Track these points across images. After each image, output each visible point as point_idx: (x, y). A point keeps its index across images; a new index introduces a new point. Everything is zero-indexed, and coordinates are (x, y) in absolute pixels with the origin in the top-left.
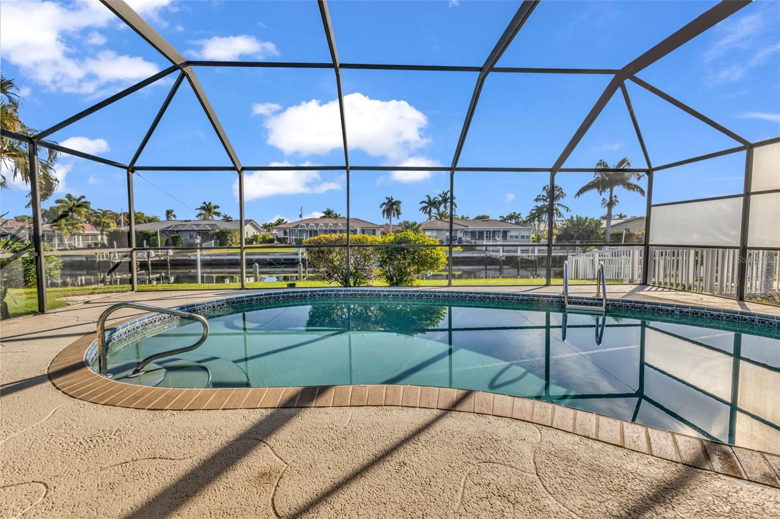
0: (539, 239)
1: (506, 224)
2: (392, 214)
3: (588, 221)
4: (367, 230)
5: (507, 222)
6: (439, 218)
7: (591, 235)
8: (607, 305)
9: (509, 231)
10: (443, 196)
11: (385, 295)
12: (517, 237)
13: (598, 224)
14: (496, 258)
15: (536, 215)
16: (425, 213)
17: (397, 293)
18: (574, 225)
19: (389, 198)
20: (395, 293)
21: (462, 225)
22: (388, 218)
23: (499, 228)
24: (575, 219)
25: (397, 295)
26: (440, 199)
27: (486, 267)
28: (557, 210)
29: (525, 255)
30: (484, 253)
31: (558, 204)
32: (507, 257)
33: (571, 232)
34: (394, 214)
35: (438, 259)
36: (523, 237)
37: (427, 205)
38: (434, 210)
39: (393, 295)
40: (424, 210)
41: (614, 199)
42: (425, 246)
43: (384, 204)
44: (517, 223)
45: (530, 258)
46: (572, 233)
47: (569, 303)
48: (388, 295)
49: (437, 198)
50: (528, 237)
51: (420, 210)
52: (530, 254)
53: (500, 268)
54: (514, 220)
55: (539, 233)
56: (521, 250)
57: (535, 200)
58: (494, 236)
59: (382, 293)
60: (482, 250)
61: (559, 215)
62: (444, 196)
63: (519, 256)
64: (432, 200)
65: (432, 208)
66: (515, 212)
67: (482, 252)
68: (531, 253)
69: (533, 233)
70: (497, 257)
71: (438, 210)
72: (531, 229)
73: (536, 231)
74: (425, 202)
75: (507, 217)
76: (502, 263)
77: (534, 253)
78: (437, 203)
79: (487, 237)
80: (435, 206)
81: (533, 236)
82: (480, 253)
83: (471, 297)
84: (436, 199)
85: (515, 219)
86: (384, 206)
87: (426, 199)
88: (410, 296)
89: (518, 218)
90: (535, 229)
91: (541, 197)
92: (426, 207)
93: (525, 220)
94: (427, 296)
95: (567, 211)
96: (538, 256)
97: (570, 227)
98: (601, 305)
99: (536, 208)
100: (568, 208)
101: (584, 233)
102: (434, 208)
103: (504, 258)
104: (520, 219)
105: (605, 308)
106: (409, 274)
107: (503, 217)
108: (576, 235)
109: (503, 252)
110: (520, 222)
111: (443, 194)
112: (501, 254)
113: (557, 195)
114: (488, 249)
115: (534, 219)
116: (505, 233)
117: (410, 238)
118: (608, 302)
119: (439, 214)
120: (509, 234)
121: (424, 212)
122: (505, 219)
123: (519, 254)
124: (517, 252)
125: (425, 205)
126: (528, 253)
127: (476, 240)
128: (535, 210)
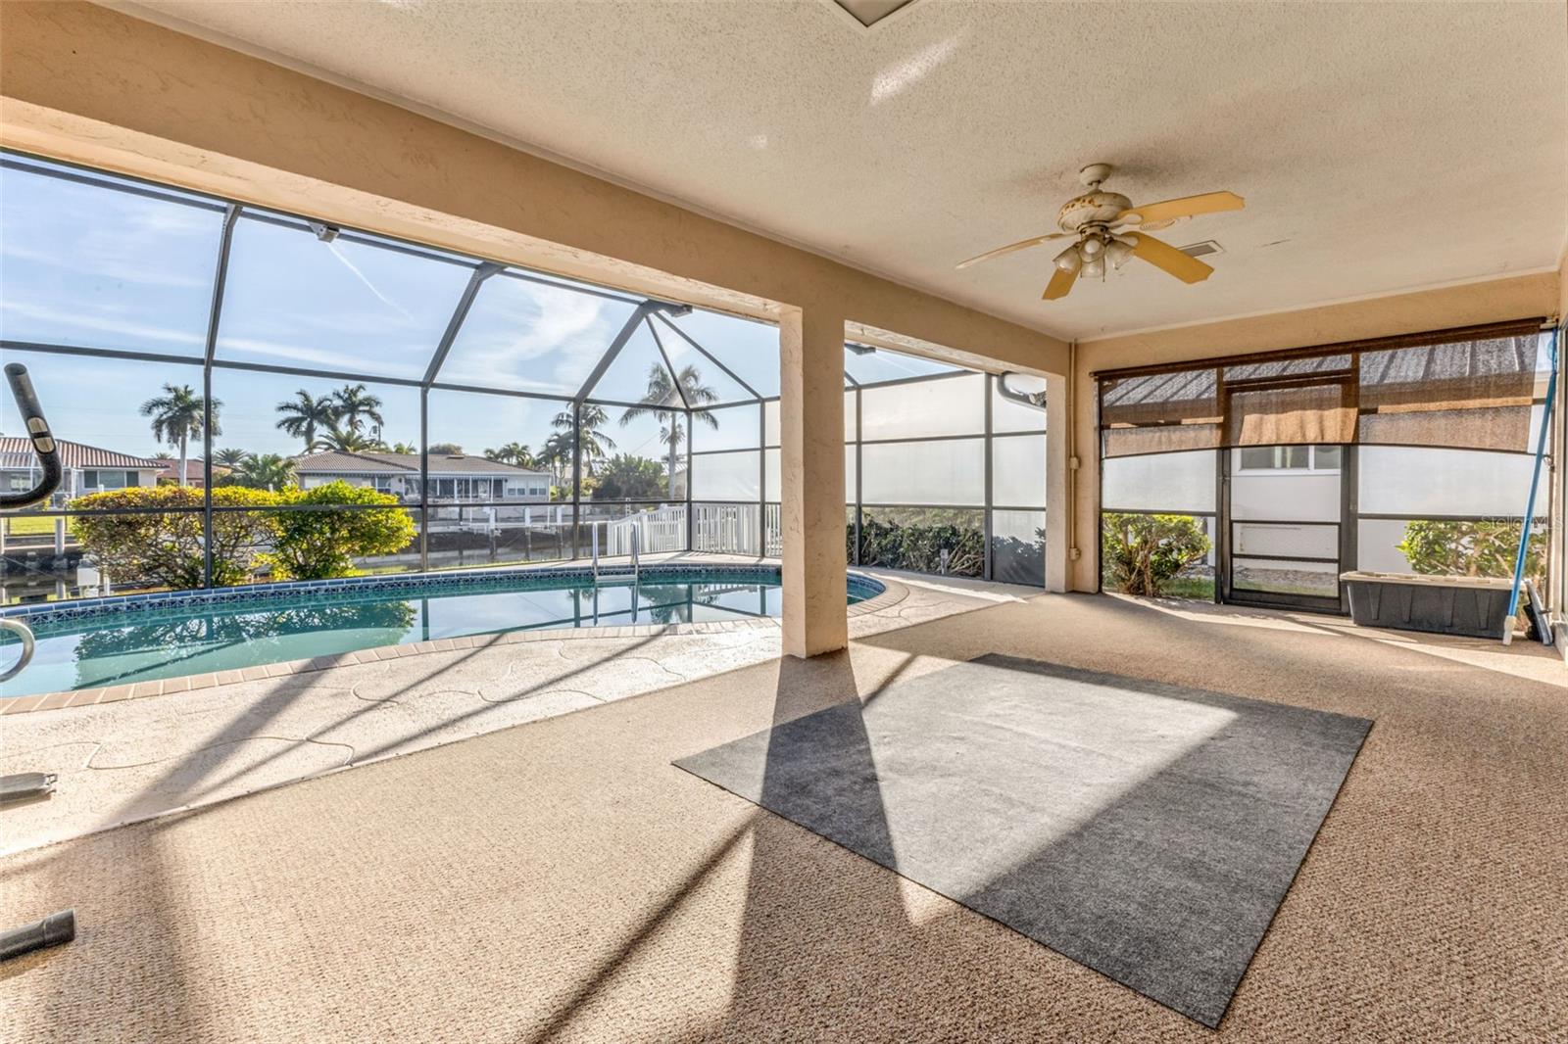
0: (563, 495)
1: (500, 465)
2: (189, 433)
3: (643, 464)
4: (102, 472)
5: (503, 463)
6: (338, 447)
7: (648, 489)
8: (641, 572)
9: (506, 481)
10: (346, 396)
11: (310, 592)
12: (522, 491)
13: (658, 469)
14: (481, 534)
15: (554, 452)
16: (296, 433)
17: (334, 586)
18: (621, 470)
19: (176, 390)
20: (330, 586)
21: (402, 466)
22: (176, 441)
23: (488, 473)
24: (623, 460)
25: (334, 590)
26: (338, 402)
27: (461, 553)
28: (592, 443)
29: (539, 526)
30: (455, 525)
31: (594, 433)
32: (504, 531)
33: (618, 481)
34: (195, 432)
35: (399, 529)
36: (533, 492)
37: (300, 415)
38: (321, 431)
39: (326, 590)
40: (290, 426)
41: (678, 430)
42: (374, 507)
43: (158, 403)
44: (521, 465)
45: (548, 531)
46: (619, 484)
47: (600, 574)
48: (316, 591)
49: (330, 400)
50: (543, 492)
51: (279, 426)
52: (548, 524)
53: (491, 553)
54: (515, 457)
55: (563, 485)
56: (531, 517)
57: (553, 423)
58: (475, 489)
59: (302, 589)
60: (451, 520)
61: (596, 451)
62: (350, 397)
63: (528, 528)
64: (315, 404)
65: (316, 424)
66: (517, 442)
67: (451, 522)
68: (551, 521)
69: (552, 484)
70: (485, 532)
71: (334, 428)
72: (548, 476)
73: (558, 481)
74: (295, 408)
75: (501, 452)
76: (494, 543)
77: (556, 521)
78: (330, 411)
79: (459, 492)
80: (322, 417)
81: (552, 489)
82: (448, 525)
83: (467, 581)
84: (328, 403)
85: (518, 457)
86: (157, 412)
87: (299, 401)
88: (360, 588)
89: (524, 454)
90: (556, 477)
91: (565, 418)
92: (299, 420)
93: (536, 458)
94: (392, 586)
95: (610, 445)
96: (563, 527)
97: (615, 475)
98: (634, 572)
99: (556, 437)
100: (610, 440)
101: (638, 485)
102: (322, 422)
103: (498, 533)
104: (528, 457)
105: (638, 574)
106: (341, 557)
107: (491, 452)
108: (624, 488)
109: (496, 520)
110: (528, 463)
111: (345, 392)
112: (492, 525)
113: (593, 417)
114: (464, 517)
115: (553, 458)
116: (498, 484)
117: (344, 495)
118: (641, 569)
119: (339, 439)
120: (506, 486)
121: (292, 430)
122: (497, 456)
123: (528, 523)
124: (524, 521)
125: (294, 414)
126: (543, 521)
127: (437, 497)
128: (553, 441)
